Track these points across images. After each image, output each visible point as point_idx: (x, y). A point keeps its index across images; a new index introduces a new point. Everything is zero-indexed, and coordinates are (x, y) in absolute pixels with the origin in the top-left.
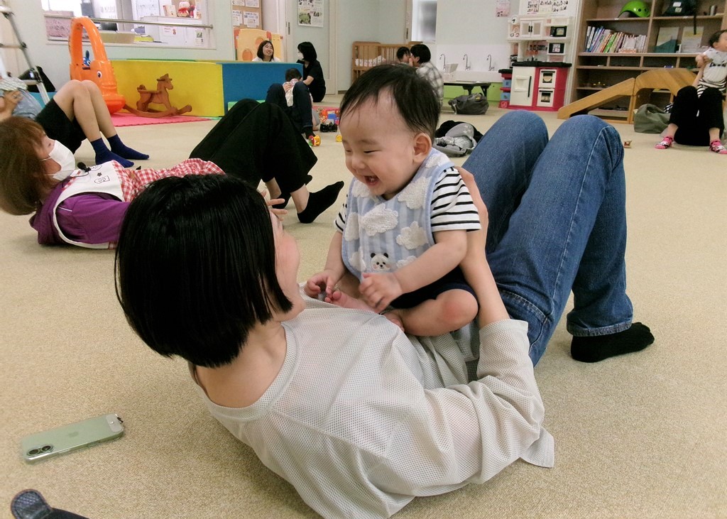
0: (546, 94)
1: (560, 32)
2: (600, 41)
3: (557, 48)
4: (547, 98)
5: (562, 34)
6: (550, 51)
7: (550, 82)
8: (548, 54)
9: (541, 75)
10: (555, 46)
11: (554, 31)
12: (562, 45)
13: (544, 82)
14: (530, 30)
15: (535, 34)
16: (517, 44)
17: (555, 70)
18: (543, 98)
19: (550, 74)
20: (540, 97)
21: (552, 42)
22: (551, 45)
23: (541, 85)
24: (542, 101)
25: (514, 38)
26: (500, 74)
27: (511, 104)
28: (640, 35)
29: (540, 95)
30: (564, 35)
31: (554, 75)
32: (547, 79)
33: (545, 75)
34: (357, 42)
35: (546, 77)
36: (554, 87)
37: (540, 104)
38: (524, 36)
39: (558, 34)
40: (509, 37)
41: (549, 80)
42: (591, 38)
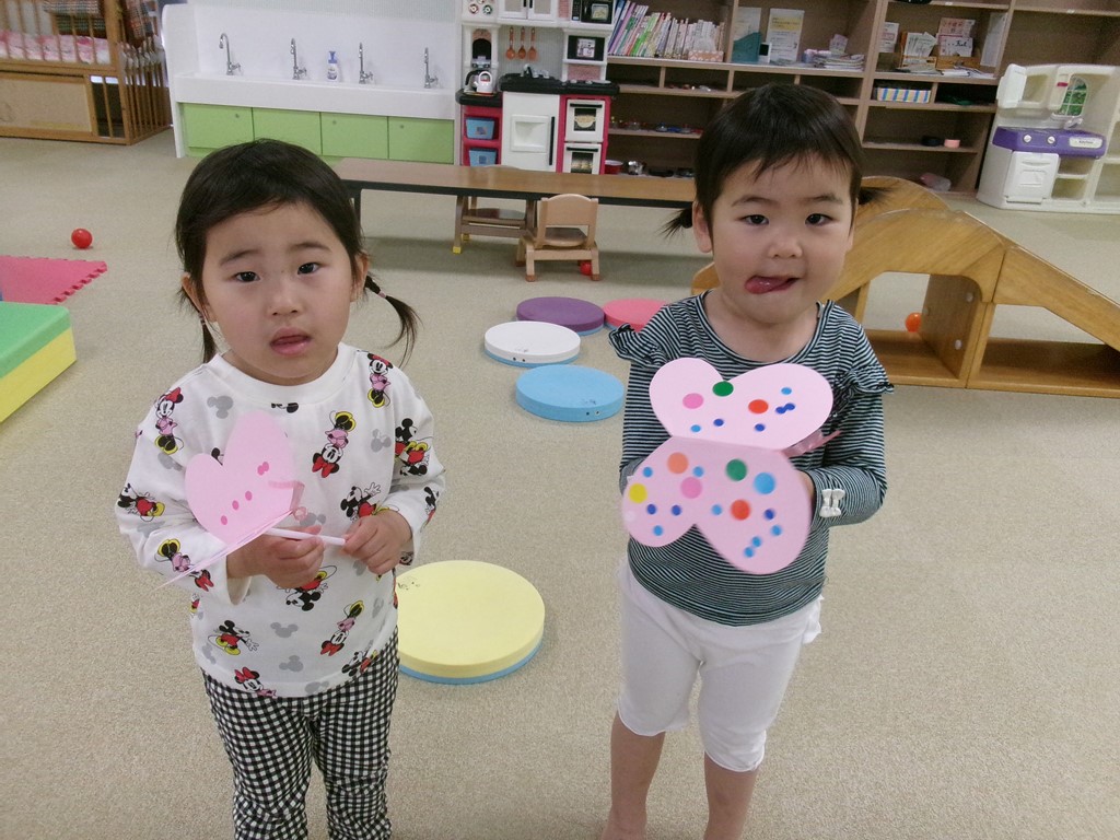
0: (583, 155)
1: (599, 12)
3: (586, 48)
4: (584, 165)
5: (605, 17)
6: (571, 54)
7: (592, 128)
8: (566, 60)
9: (572, 112)
10: (582, 43)
11: (584, 9)
12: (601, 43)
13: (577, 128)
14: (528, 1)
15: (536, 12)
17: (603, 103)
18: (576, 164)
19: (591, 111)
20: (568, 161)
21: (576, 33)
22: (573, 40)
23: (571, 134)
28: (700, 21)
29: (568, 157)
30: (608, 21)
31: (601, 115)
32: (585, 121)
33: (579, 112)
35: (581, 117)
36: (601, 140)
38: (510, 15)
39: (595, 16)
40: (467, 15)
41: (589, 125)
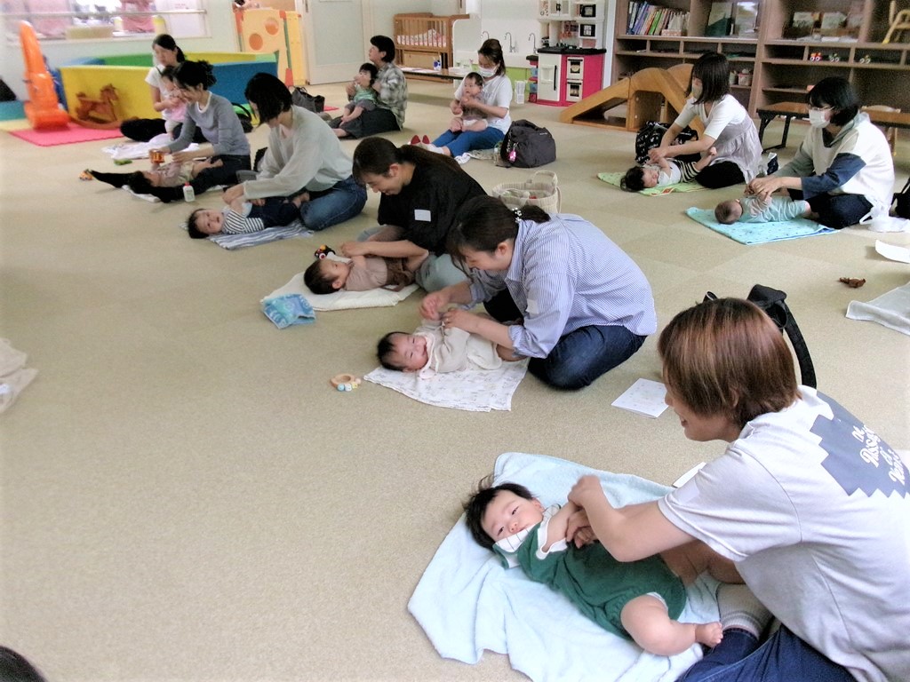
0: (575, 86)
1: (589, 11)
2: (644, 19)
3: (588, 30)
4: (576, 91)
5: (592, 14)
6: (582, 34)
7: (578, 72)
8: (579, 36)
9: (569, 63)
10: (586, 27)
11: (582, 10)
12: (593, 27)
13: (572, 72)
14: (558, 8)
15: (564, 13)
16: (549, 25)
17: (582, 58)
18: (572, 92)
19: (578, 63)
20: (569, 91)
21: (583, 23)
22: (582, 26)
23: (569, 75)
24: (572, 95)
25: (545, 16)
26: (529, 61)
27: (538, 98)
29: (568, 88)
30: (594, 15)
31: (582, 64)
32: (575, 68)
33: (572, 64)
34: (399, 15)
35: (573, 66)
36: (582, 77)
37: (569, 98)
38: (554, 15)
39: (587, 13)
40: (540, 16)
41: (577, 70)
42: (634, 15)
